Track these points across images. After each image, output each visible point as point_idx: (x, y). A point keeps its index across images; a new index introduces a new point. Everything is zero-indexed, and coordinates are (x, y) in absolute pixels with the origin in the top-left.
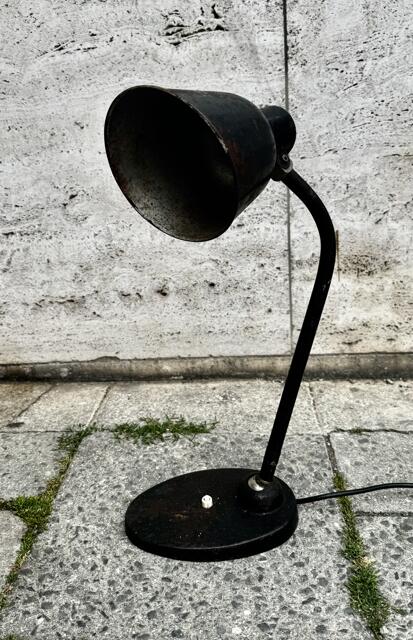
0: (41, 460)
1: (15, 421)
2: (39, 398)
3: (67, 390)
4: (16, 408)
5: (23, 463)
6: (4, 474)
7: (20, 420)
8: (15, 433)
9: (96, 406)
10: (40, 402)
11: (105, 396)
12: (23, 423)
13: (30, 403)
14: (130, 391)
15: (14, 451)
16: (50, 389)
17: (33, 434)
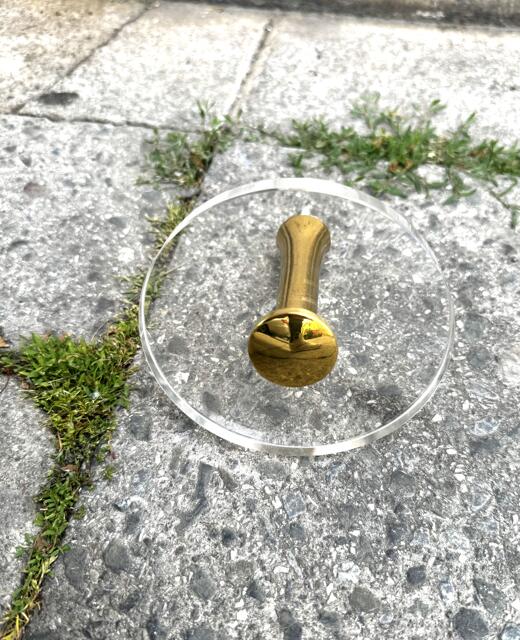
0: (109, 210)
1: (57, 89)
2: (115, 34)
3: (178, 21)
4: (64, 54)
5: (65, 211)
6: (16, 244)
7: (69, 86)
8: (55, 119)
9: (244, 68)
10: (116, 44)
11: (262, 45)
12: (74, 95)
13: (95, 42)
14: (320, 35)
15: (48, 173)
16: (141, 15)
17: (95, 127)
